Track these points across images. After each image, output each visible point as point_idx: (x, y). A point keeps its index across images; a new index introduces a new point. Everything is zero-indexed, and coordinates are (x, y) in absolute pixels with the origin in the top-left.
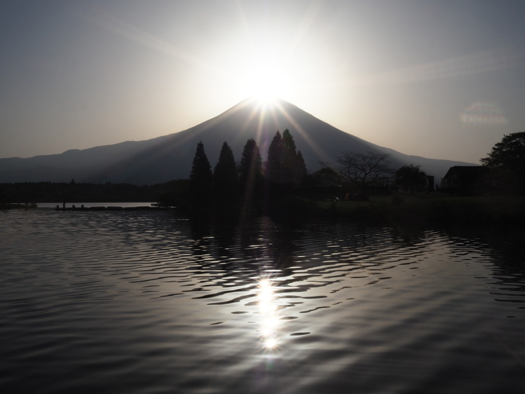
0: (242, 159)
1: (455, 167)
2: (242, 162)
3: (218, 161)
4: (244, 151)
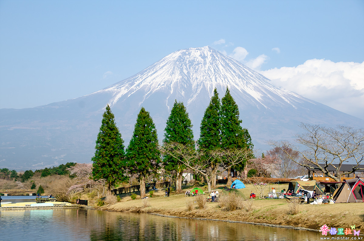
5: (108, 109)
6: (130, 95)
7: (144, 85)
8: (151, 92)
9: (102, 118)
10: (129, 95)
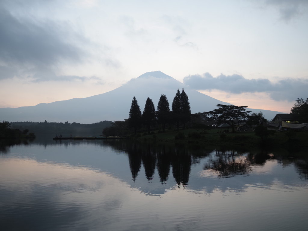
1: (279, 114)
5: (134, 98)
9: (132, 102)
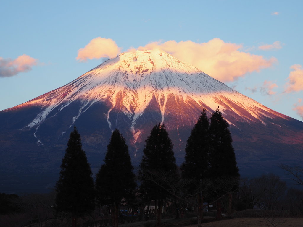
0: (144, 160)
2: (143, 165)
3: (104, 163)
4: (147, 146)
6: (63, 108)
7: (80, 96)
8: (89, 104)
10: (61, 109)
